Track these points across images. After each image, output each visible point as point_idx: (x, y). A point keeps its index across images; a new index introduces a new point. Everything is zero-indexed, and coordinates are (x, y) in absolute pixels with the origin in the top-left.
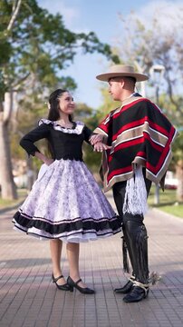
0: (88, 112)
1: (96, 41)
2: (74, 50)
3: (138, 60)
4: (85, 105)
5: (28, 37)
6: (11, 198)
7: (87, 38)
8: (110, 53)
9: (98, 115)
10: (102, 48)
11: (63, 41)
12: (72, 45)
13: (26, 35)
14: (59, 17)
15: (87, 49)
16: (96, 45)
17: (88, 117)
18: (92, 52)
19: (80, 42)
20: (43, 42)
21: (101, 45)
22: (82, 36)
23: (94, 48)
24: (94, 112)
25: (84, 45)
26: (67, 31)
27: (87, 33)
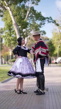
0: (48, 39)
1: (52, 19)
2: (45, 22)
4: (47, 37)
5: (31, 19)
7: (49, 19)
8: (56, 23)
9: (51, 40)
10: (53, 22)
11: (42, 20)
12: (44, 21)
13: (30, 18)
14: (40, 12)
15: (49, 22)
16: (51, 20)
17: (48, 41)
18: (50, 23)
22: (47, 18)
23: (51, 21)
24: (50, 40)
25: (48, 21)
26: (43, 17)
27: (49, 17)
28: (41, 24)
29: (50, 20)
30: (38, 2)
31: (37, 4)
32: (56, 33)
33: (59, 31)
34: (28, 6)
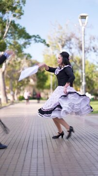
1: (40, 38)
3: (59, 42)
6: (5, 103)
7: (36, 37)
8: (45, 43)
11: (26, 37)
12: (30, 40)
14: (24, 28)
19: (33, 39)
20: (18, 39)
21: (42, 40)
22: (34, 36)
23: (39, 41)
25: (35, 40)
26: (28, 34)
27: (36, 35)
28: (25, 43)
29: (37, 39)
30: (20, 16)
31: (20, 18)
32: (49, 56)
33: (53, 53)
34: (7, 19)
